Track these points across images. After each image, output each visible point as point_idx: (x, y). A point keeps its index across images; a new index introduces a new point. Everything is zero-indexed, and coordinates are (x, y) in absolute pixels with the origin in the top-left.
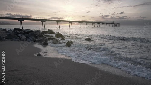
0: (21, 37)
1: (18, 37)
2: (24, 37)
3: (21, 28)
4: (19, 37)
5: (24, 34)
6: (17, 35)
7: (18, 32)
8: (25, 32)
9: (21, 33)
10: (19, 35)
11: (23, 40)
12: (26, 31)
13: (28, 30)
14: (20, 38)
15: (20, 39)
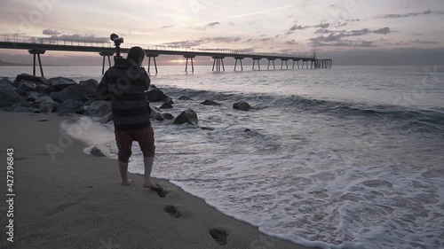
0: (38, 100)
1: (29, 100)
2: (49, 100)
3: (38, 74)
4: (33, 100)
5: (47, 92)
6: (24, 94)
7: (29, 85)
8: (50, 85)
9: (37, 90)
10: (34, 95)
11: (45, 111)
12: (54, 83)
13: (59, 78)
14: (37, 105)
15: (36, 107)
